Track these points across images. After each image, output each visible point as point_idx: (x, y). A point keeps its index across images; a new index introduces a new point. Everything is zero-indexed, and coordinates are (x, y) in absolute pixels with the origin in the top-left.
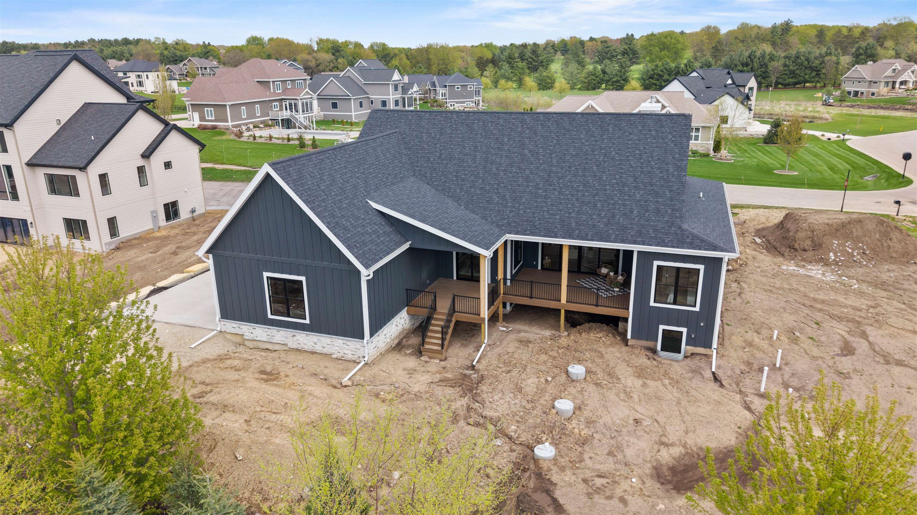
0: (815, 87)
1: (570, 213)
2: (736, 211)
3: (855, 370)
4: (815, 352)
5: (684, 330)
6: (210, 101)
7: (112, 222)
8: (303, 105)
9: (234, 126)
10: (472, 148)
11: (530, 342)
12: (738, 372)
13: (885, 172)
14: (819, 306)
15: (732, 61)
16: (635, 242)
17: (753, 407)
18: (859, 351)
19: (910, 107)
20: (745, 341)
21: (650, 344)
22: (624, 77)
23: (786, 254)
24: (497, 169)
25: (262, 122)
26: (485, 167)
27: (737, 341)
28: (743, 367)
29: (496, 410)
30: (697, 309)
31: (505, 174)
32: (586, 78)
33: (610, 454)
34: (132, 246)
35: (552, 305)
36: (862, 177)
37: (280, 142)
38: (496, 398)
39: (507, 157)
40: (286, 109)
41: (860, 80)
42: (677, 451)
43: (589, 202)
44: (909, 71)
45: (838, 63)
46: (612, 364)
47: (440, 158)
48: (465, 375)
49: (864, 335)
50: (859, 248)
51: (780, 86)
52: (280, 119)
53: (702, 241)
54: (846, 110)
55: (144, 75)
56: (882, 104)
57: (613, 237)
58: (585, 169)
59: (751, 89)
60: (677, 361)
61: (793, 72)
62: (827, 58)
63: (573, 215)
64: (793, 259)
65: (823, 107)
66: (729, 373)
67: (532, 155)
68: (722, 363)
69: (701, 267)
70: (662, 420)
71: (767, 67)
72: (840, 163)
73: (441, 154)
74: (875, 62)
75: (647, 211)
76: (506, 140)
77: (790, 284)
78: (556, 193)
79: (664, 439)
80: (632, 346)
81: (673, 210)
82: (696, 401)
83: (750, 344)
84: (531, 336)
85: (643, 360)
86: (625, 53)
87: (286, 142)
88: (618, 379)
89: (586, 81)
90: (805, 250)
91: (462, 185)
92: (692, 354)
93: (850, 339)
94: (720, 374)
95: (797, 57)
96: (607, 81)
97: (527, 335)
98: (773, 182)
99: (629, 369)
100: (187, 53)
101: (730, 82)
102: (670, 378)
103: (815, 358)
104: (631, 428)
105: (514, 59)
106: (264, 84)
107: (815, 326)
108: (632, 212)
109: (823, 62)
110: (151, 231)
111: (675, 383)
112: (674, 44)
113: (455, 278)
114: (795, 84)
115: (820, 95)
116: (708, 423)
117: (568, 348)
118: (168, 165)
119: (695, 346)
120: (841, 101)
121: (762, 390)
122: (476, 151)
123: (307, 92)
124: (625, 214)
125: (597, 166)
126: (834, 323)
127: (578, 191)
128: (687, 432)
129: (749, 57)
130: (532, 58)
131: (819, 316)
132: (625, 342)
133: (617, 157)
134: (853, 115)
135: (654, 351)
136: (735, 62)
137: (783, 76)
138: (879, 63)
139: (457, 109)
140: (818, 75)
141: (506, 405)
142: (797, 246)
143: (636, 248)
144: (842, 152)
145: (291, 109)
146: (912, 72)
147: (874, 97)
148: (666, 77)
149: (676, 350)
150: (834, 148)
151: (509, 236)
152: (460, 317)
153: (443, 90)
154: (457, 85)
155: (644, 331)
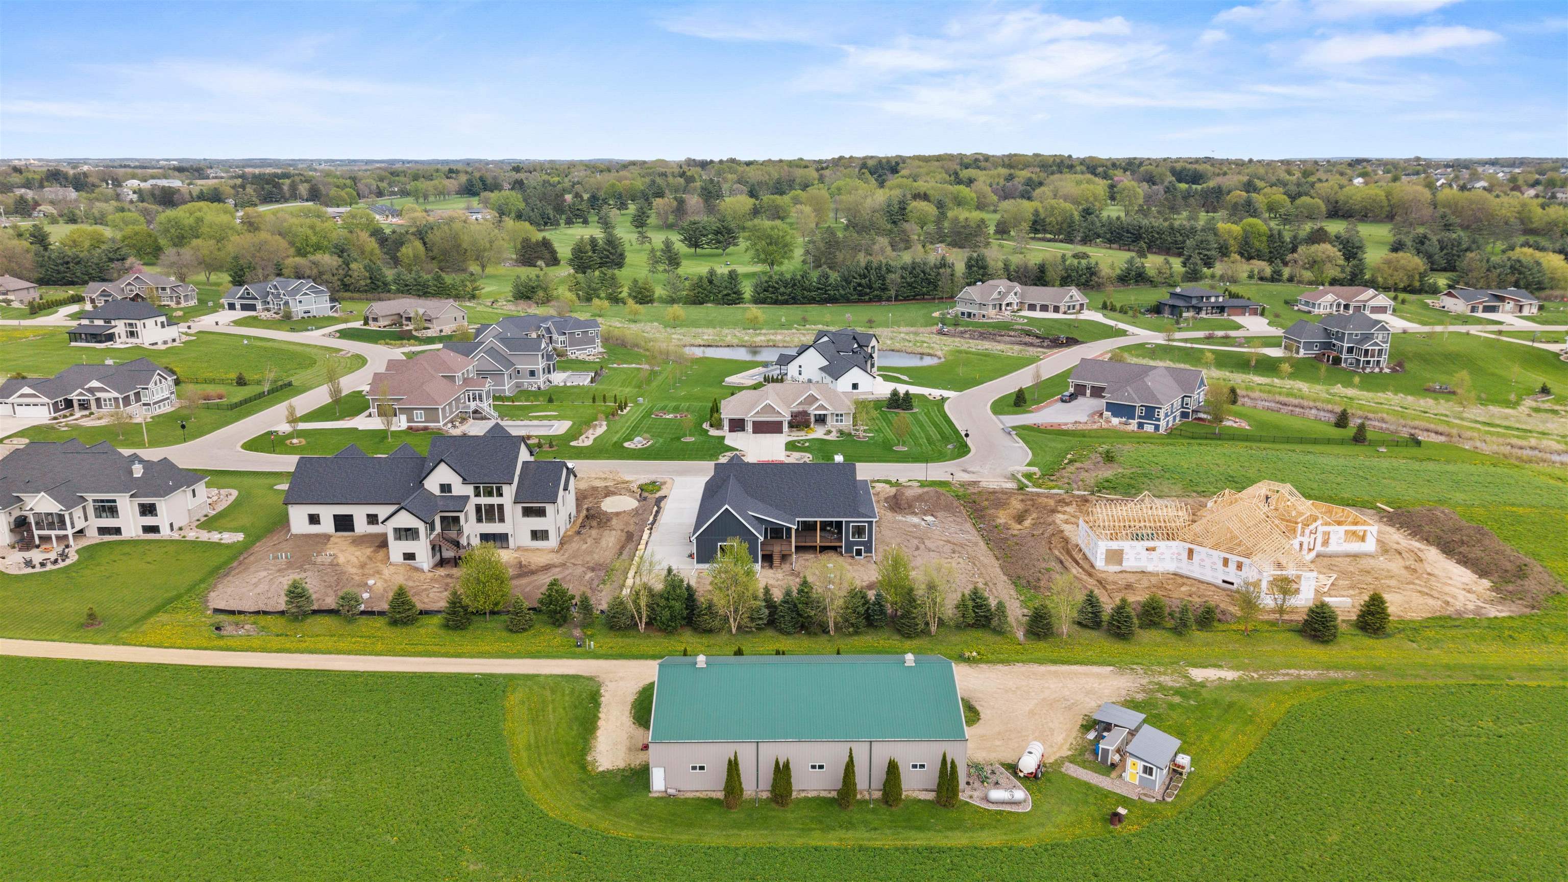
0: (933, 300)
2: (874, 485)
4: (907, 551)
5: (863, 548)
8: (486, 395)
11: (809, 559)
12: (882, 558)
15: (849, 272)
16: (843, 518)
19: (1011, 334)
20: (881, 549)
21: (851, 554)
22: (735, 290)
25: (457, 416)
27: (878, 549)
30: (866, 540)
31: (788, 493)
35: (814, 544)
36: (946, 445)
40: (469, 400)
41: (972, 302)
44: (1012, 294)
45: (952, 276)
46: (839, 564)
48: (793, 572)
51: (900, 298)
52: (470, 410)
53: (867, 514)
54: (957, 343)
55: (139, 324)
56: (990, 331)
57: (835, 516)
59: (873, 347)
60: (862, 559)
61: (909, 284)
62: (942, 270)
65: (939, 336)
66: (879, 560)
68: (877, 558)
69: (866, 525)
71: (884, 279)
74: (983, 283)
75: (846, 505)
80: (844, 556)
81: (856, 504)
83: (884, 547)
85: (850, 560)
86: (718, 233)
89: (692, 294)
90: (904, 508)
92: (866, 556)
94: (877, 561)
96: (717, 294)
97: (805, 557)
99: (847, 564)
100: (79, 248)
101: (856, 346)
102: (860, 565)
105: (586, 252)
106: (449, 378)
107: (907, 542)
108: (841, 506)
109: (939, 274)
111: (862, 566)
113: (771, 535)
114: (914, 297)
115: (935, 315)
117: (821, 558)
119: (867, 553)
120: (956, 324)
124: (838, 507)
126: (914, 539)
129: (866, 268)
130: (608, 251)
131: (909, 538)
132: (842, 555)
134: (960, 351)
135: (853, 557)
136: (852, 273)
137: (902, 289)
138: (986, 284)
139: (580, 358)
140: (935, 288)
142: (903, 506)
143: (844, 520)
144: (939, 419)
145: (474, 399)
146: (1016, 294)
147: (985, 320)
148: (782, 290)
149: (861, 555)
150: (934, 413)
151: (797, 519)
152: (783, 553)
153: (562, 338)
154: (577, 331)
155: (849, 550)
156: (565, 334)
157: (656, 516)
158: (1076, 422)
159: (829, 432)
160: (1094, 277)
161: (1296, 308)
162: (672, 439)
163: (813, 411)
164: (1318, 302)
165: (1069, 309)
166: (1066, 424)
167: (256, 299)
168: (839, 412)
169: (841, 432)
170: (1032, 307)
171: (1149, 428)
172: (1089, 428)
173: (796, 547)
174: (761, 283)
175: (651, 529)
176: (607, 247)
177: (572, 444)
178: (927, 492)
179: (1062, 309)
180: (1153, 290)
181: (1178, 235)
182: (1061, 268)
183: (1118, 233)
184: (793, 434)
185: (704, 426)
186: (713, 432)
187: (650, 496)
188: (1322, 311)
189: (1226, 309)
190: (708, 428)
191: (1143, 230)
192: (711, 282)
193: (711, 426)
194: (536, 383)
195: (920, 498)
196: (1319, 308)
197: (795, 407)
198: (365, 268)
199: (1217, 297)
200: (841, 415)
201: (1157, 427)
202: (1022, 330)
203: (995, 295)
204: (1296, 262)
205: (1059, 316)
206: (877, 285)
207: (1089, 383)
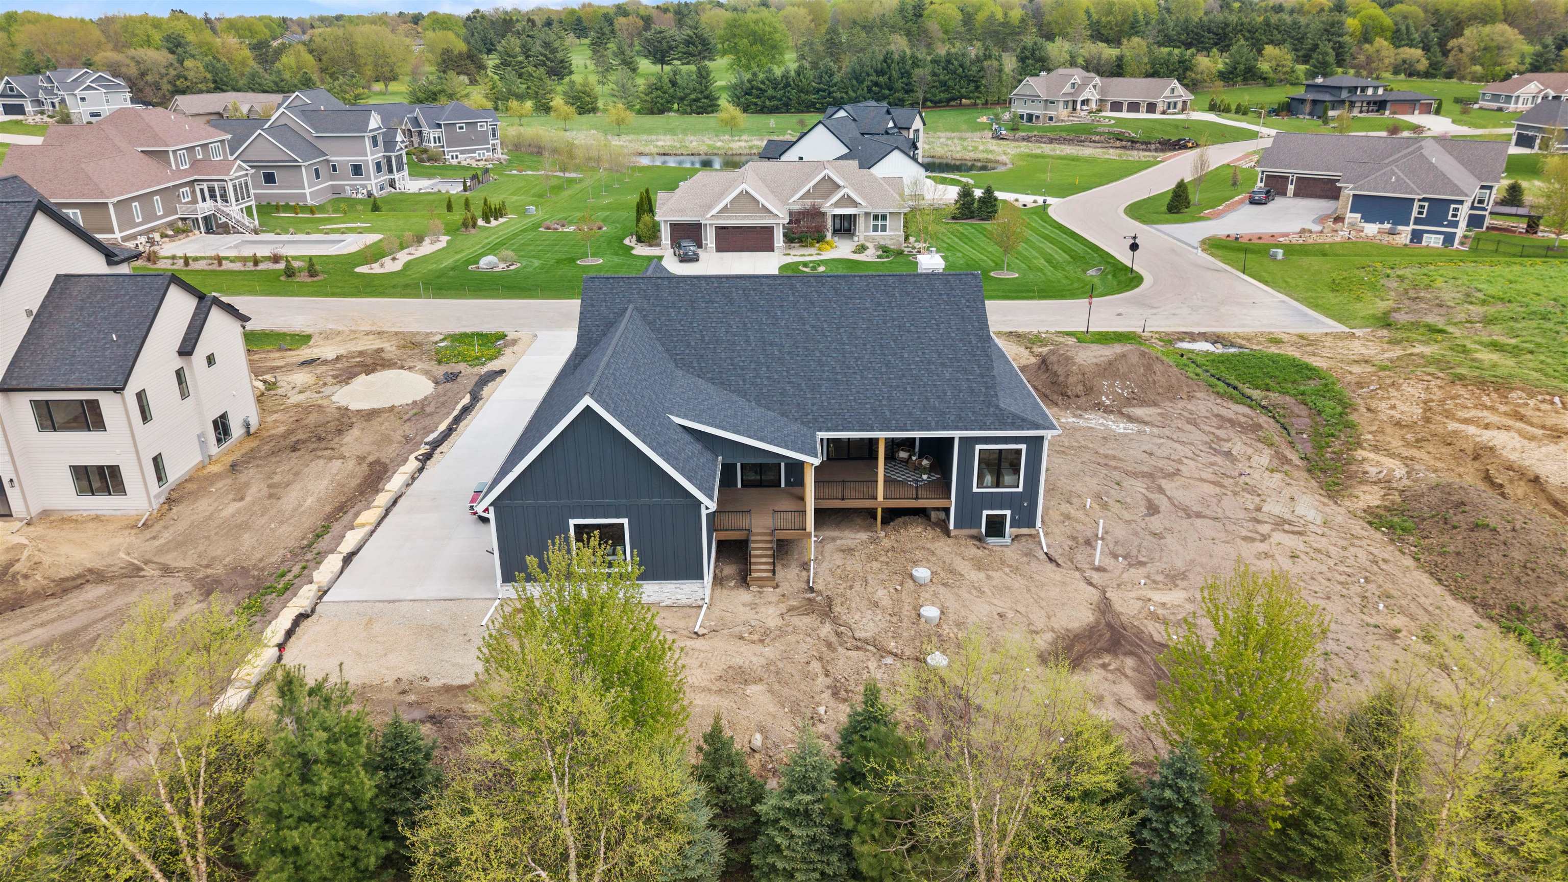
0: (975, 105)
1: (880, 401)
3: (1165, 529)
4: (1127, 516)
5: (1008, 513)
6: (70, 197)
7: (157, 461)
8: (235, 190)
9: (125, 239)
10: (741, 326)
11: (853, 550)
12: (1067, 548)
13: (1109, 263)
14: (1112, 463)
15: (862, 66)
16: (957, 428)
17: (1094, 582)
18: (1162, 508)
19: (1097, 138)
20: (1062, 514)
21: (974, 532)
22: (706, 93)
23: (1060, 403)
24: (780, 351)
25: (171, 225)
26: (765, 351)
27: (1055, 515)
28: (1070, 543)
29: (866, 631)
30: (1020, 489)
31: (792, 358)
32: (647, 95)
33: (993, 650)
34: (193, 495)
35: (868, 504)
36: (1084, 271)
37: (238, 266)
38: (856, 617)
39: (787, 335)
40: (204, 200)
41: (1035, 98)
42: (1049, 636)
43: (898, 386)
44: (1091, 85)
45: (1000, 71)
46: (948, 561)
47: (703, 341)
48: (809, 599)
49: (1161, 490)
50: (1128, 387)
51: (929, 104)
52: (200, 217)
53: (1023, 420)
54: (1024, 148)
56: (1064, 134)
57: (933, 424)
58: (882, 346)
59: (917, 131)
60: (1007, 546)
61: (944, 84)
62: (986, 63)
63: (884, 403)
64: (1068, 408)
65: (994, 142)
66: (1060, 551)
67: (817, 331)
68: (1050, 541)
69: (1023, 447)
70: (1022, 610)
71: (909, 76)
72: (1057, 253)
73: (703, 336)
74: (1048, 72)
75: (960, 391)
76: (779, 313)
77: (1077, 441)
78: (858, 377)
79: (1033, 628)
80: (956, 537)
81: (987, 388)
82: (1043, 585)
83: (1068, 517)
84: (850, 543)
85: (973, 551)
86: (689, 43)
87: (250, 266)
88: (962, 575)
89: (648, 98)
90: (1078, 396)
91: (744, 375)
92: (1017, 536)
93: (1151, 496)
94: (1052, 553)
95: (949, 62)
96: (682, 99)
97: (843, 542)
98: (994, 290)
99: (966, 563)
101: (891, 124)
102: (1009, 566)
103: (1128, 522)
104: (1000, 623)
105: (515, 57)
106: (161, 156)
107: (1116, 487)
108: (945, 394)
109: (982, 69)
110: (202, 466)
111: (1016, 570)
112: (770, 33)
113: (739, 486)
114: (949, 100)
115: (984, 119)
116: (1063, 604)
117: (893, 549)
118: (211, 360)
119: (1019, 527)
120: (1013, 129)
121: (1097, 563)
122: (747, 330)
123: (239, 166)
124: (939, 397)
125: (894, 341)
126: (1132, 481)
127: (881, 373)
128: (1049, 618)
129: (885, 61)
130: (545, 56)
131: (1116, 475)
132: (947, 533)
133: (913, 329)
134: (1037, 156)
135: (980, 540)
136: (866, 69)
137: (933, 90)
138: (1053, 74)
139: (464, 163)
140: (977, 87)
141: (871, 624)
142: (1070, 393)
143: (956, 434)
144: (1048, 230)
145: (213, 196)
146: (1094, 87)
147: (1052, 124)
148: (770, 92)
149: (1000, 533)
150: (1036, 222)
151: (821, 435)
152: (781, 535)
153: (435, 133)
154: (460, 122)
155: (967, 519)
156: (439, 126)
157: (458, 420)
158: (1303, 231)
159: (862, 249)
160: (1188, 73)
161: (1476, 106)
162: (558, 262)
163: (831, 207)
164: (1516, 94)
165: (1169, 108)
166: (1286, 235)
167: (24, 97)
168: (879, 211)
169: (885, 250)
170: (1116, 106)
171: (1433, 241)
172: (1329, 240)
173: (818, 512)
174: (742, 83)
175: (428, 457)
176: (543, 50)
177: (358, 270)
178: (1124, 356)
179: (1160, 108)
180: (1268, 90)
181: (1275, 32)
182: (1146, 60)
183: (1197, 34)
184: (792, 252)
185: (627, 242)
186: (642, 250)
187: (470, 370)
188: (1520, 106)
189: (1389, 105)
190: (632, 244)
191: (1230, 28)
192: (674, 83)
193: (639, 240)
194: (364, 187)
195: (1108, 369)
196: (1516, 102)
197: (796, 202)
198: (206, 67)
199: (1376, 88)
200: (884, 217)
201: (1449, 239)
202: (1109, 132)
203: (1067, 89)
204: (1461, 50)
205: (1156, 116)
206: (899, 85)
207: (1293, 172)
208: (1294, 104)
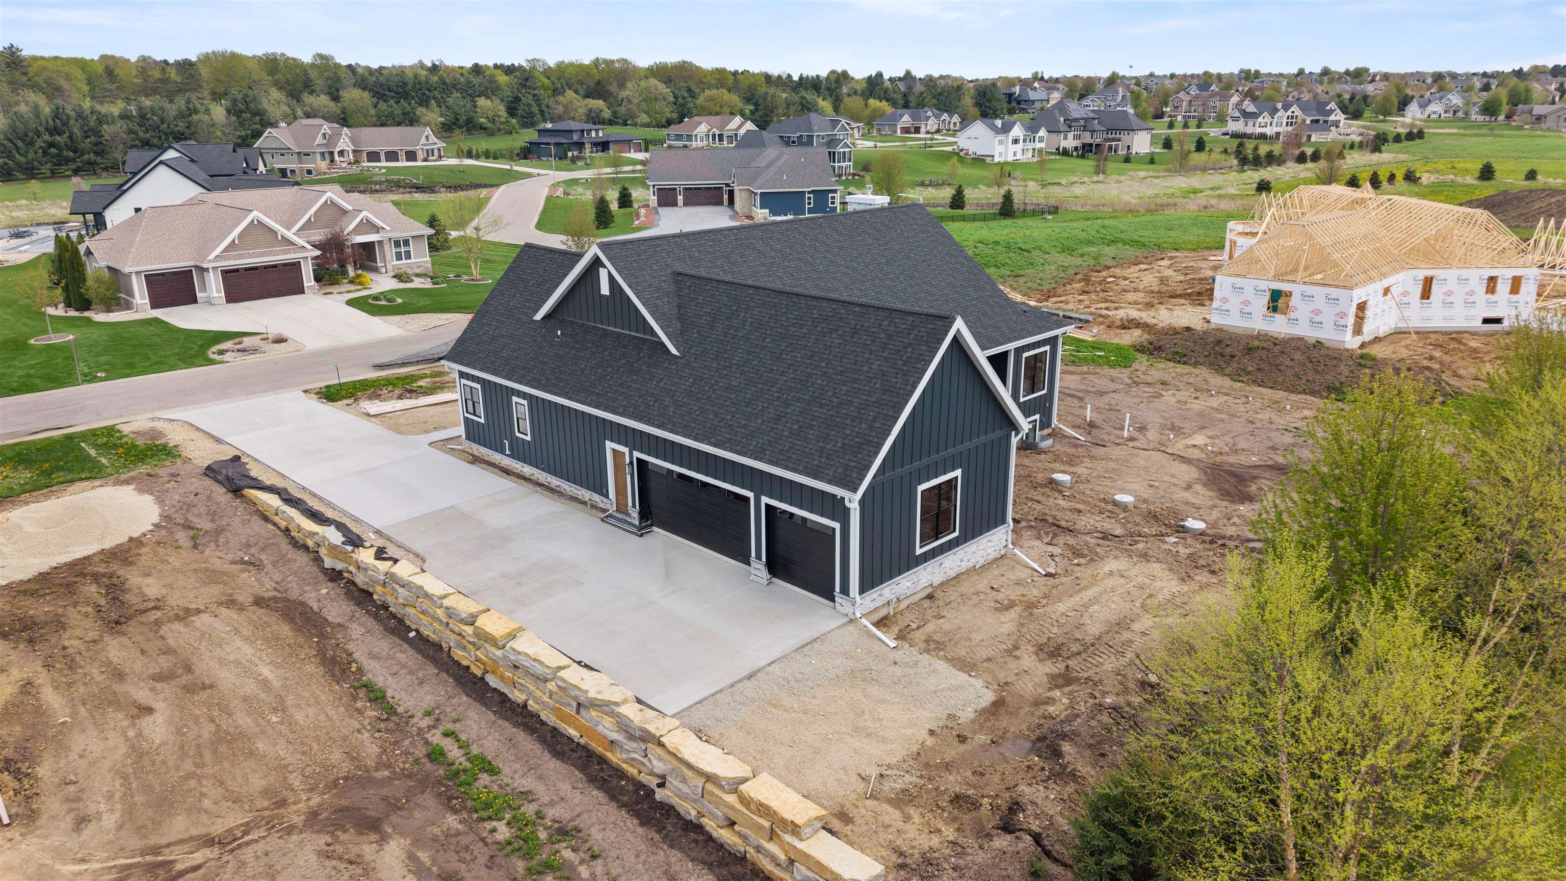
17: (1144, 448)
19: (379, 186)
30: (1045, 391)
41: (284, 151)
44: (343, 136)
46: (1045, 468)
53: (1047, 321)
60: (1053, 446)
69: (1048, 348)
79: (1181, 486)
82: (1127, 460)
85: (1041, 457)
94: (1087, 440)
104: (1161, 491)
121: (1126, 435)
128: (1174, 477)
138: (296, 125)
143: (1014, 346)
146: (347, 137)
159: (405, 278)
161: (666, 145)
163: (351, 235)
164: (693, 133)
165: (427, 155)
168: (400, 236)
170: (373, 156)
179: (421, 155)
180: (492, 139)
184: (332, 290)
188: (702, 143)
189: (611, 146)
196: (696, 140)
199: (597, 131)
200: (406, 243)
202: (387, 181)
203: (319, 140)
204: (629, 101)
205: (419, 163)
206: (86, 144)
207: (680, 183)
208: (534, 148)
